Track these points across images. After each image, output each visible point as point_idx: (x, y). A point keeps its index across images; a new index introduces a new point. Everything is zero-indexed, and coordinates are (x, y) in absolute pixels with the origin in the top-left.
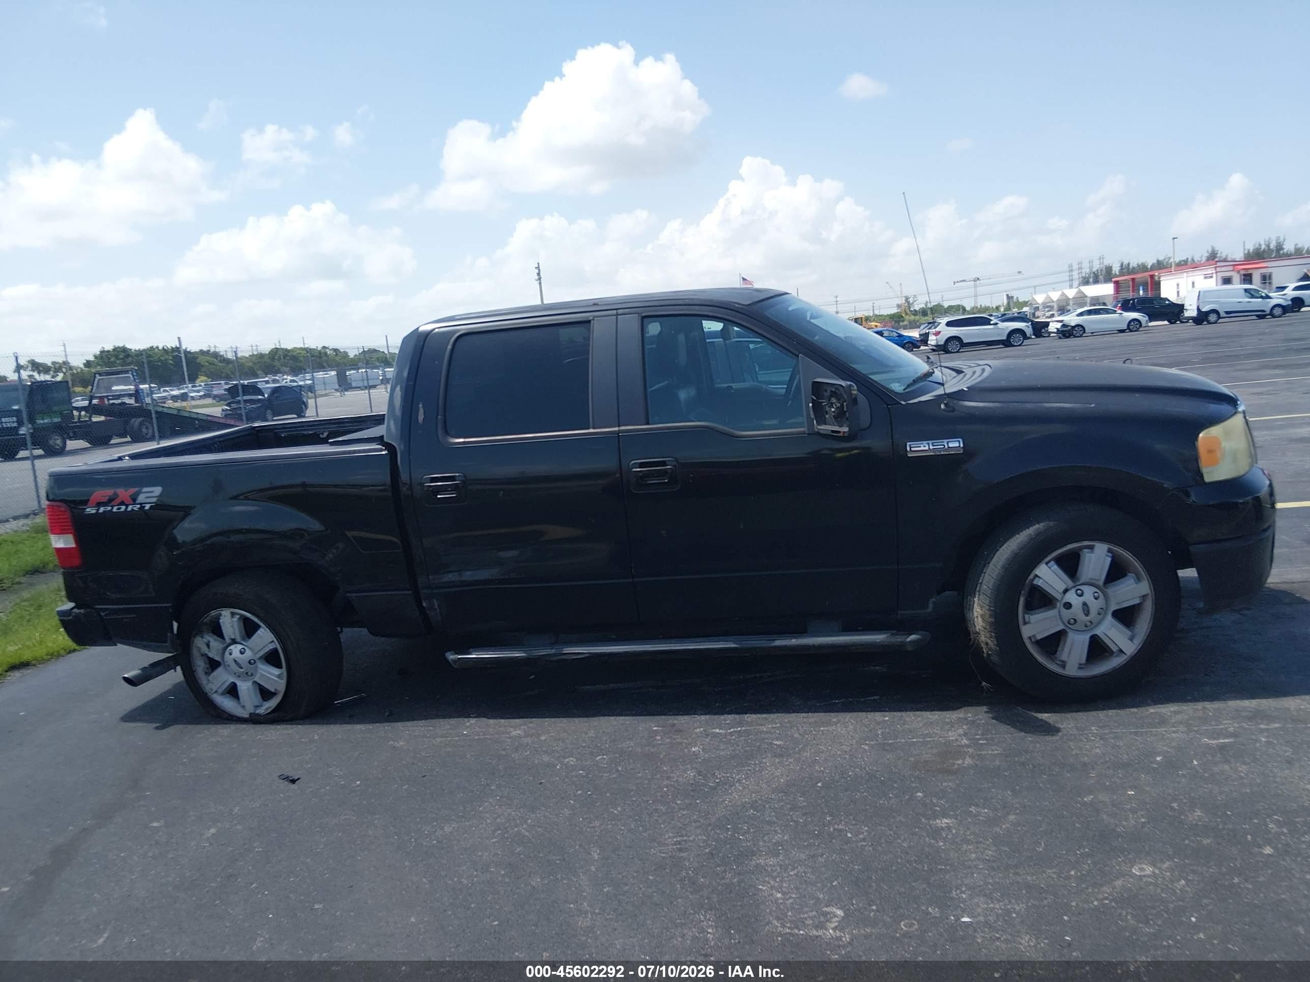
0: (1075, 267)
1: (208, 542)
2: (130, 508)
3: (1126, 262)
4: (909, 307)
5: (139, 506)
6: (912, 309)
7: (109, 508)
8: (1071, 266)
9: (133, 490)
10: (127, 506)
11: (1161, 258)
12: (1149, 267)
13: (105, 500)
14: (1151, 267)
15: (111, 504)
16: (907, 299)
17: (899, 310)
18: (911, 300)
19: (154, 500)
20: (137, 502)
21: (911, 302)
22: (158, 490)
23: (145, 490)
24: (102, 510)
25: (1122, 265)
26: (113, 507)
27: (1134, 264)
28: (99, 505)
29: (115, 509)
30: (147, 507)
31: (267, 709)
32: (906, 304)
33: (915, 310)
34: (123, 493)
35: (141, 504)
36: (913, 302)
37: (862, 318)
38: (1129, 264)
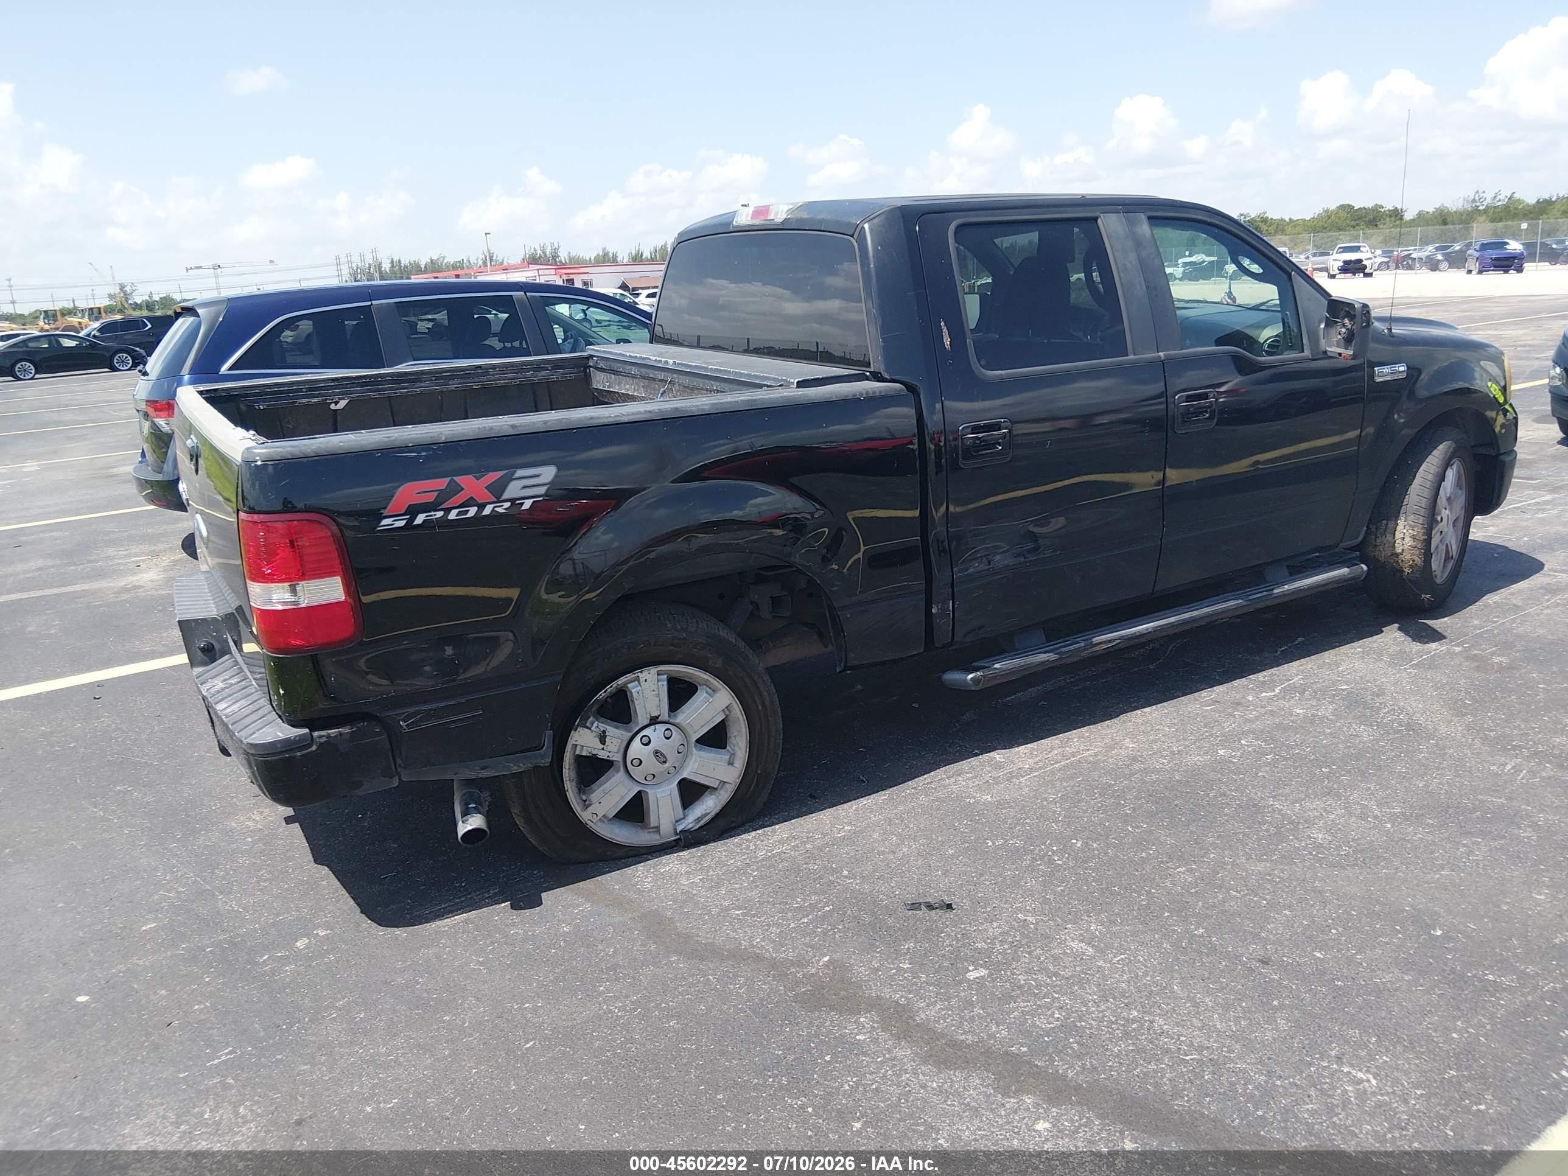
0: (343, 260)
1: (652, 556)
2: (487, 511)
3: (396, 259)
4: (127, 300)
5: (507, 505)
6: (130, 302)
7: (440, 514)
8: (337, 258)
9: (494, 476)
10: (482, 507)
11: (435, 258)
12: (423, 266)
13: (431, 497)
14: (425, 267)
15: (443, 506)
16: (122, 288)
17: (111, 303)
18: (128, 289)
19: (542, 490)
20: (504, 497)
21: (129, 292)
22: (548, 473)
23: (520, 473)
24: (420, 519)
25: (392, 262)
26: (448, 511)
27: (405, 262)
28: (413, 511)
29: (453, 515)
30: (527, 504)
31: (698, 820)
32: (122, 295)
33: (136, 303)
34: (471, 484)
35: (513, 501)
36: (132, 293)
37: (99, 308)
38: (400, 262)
